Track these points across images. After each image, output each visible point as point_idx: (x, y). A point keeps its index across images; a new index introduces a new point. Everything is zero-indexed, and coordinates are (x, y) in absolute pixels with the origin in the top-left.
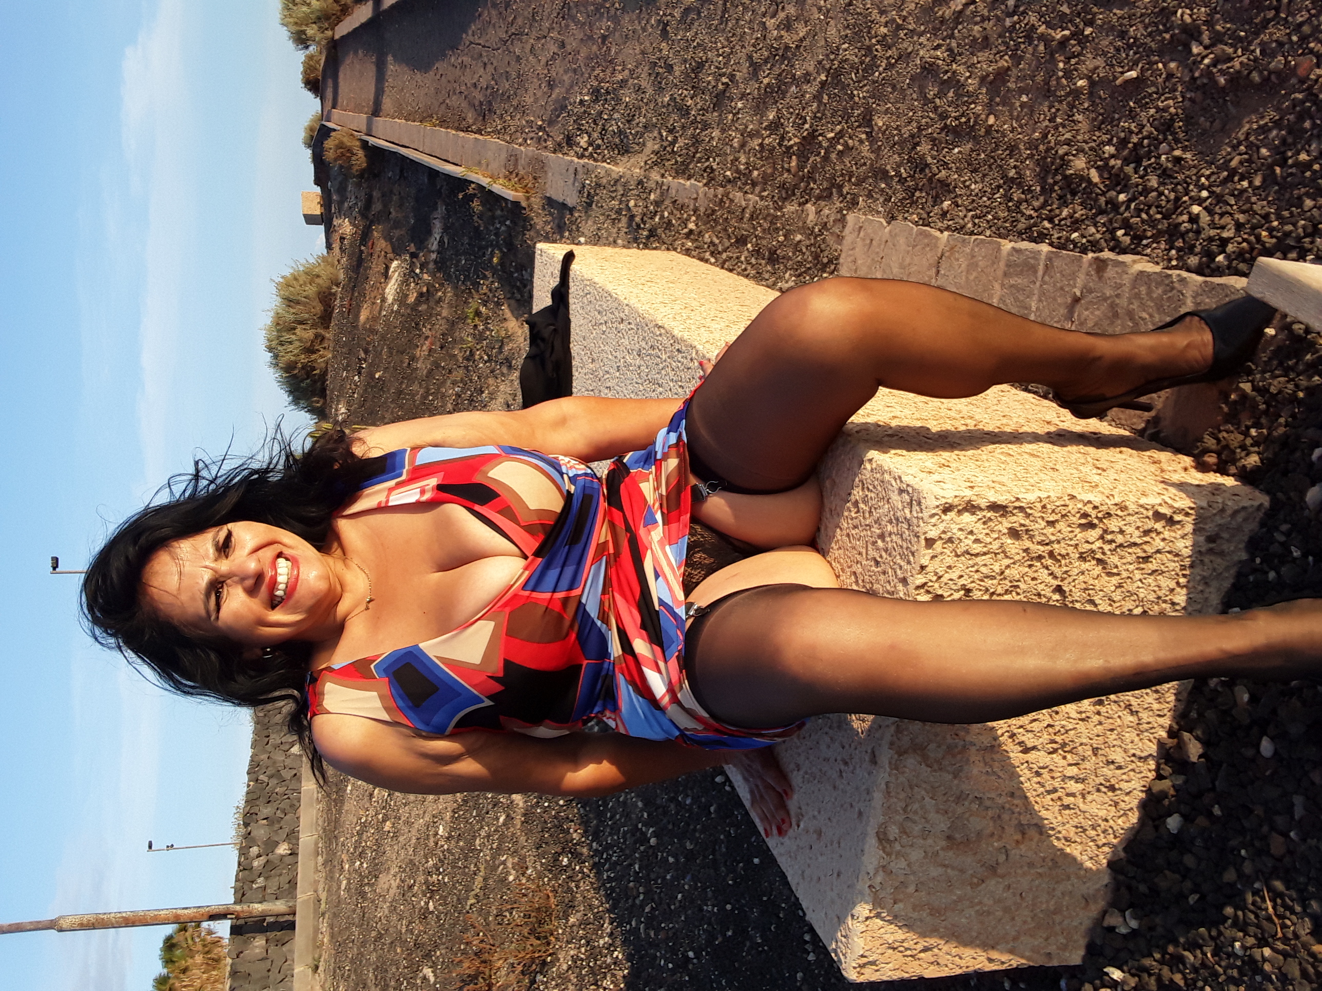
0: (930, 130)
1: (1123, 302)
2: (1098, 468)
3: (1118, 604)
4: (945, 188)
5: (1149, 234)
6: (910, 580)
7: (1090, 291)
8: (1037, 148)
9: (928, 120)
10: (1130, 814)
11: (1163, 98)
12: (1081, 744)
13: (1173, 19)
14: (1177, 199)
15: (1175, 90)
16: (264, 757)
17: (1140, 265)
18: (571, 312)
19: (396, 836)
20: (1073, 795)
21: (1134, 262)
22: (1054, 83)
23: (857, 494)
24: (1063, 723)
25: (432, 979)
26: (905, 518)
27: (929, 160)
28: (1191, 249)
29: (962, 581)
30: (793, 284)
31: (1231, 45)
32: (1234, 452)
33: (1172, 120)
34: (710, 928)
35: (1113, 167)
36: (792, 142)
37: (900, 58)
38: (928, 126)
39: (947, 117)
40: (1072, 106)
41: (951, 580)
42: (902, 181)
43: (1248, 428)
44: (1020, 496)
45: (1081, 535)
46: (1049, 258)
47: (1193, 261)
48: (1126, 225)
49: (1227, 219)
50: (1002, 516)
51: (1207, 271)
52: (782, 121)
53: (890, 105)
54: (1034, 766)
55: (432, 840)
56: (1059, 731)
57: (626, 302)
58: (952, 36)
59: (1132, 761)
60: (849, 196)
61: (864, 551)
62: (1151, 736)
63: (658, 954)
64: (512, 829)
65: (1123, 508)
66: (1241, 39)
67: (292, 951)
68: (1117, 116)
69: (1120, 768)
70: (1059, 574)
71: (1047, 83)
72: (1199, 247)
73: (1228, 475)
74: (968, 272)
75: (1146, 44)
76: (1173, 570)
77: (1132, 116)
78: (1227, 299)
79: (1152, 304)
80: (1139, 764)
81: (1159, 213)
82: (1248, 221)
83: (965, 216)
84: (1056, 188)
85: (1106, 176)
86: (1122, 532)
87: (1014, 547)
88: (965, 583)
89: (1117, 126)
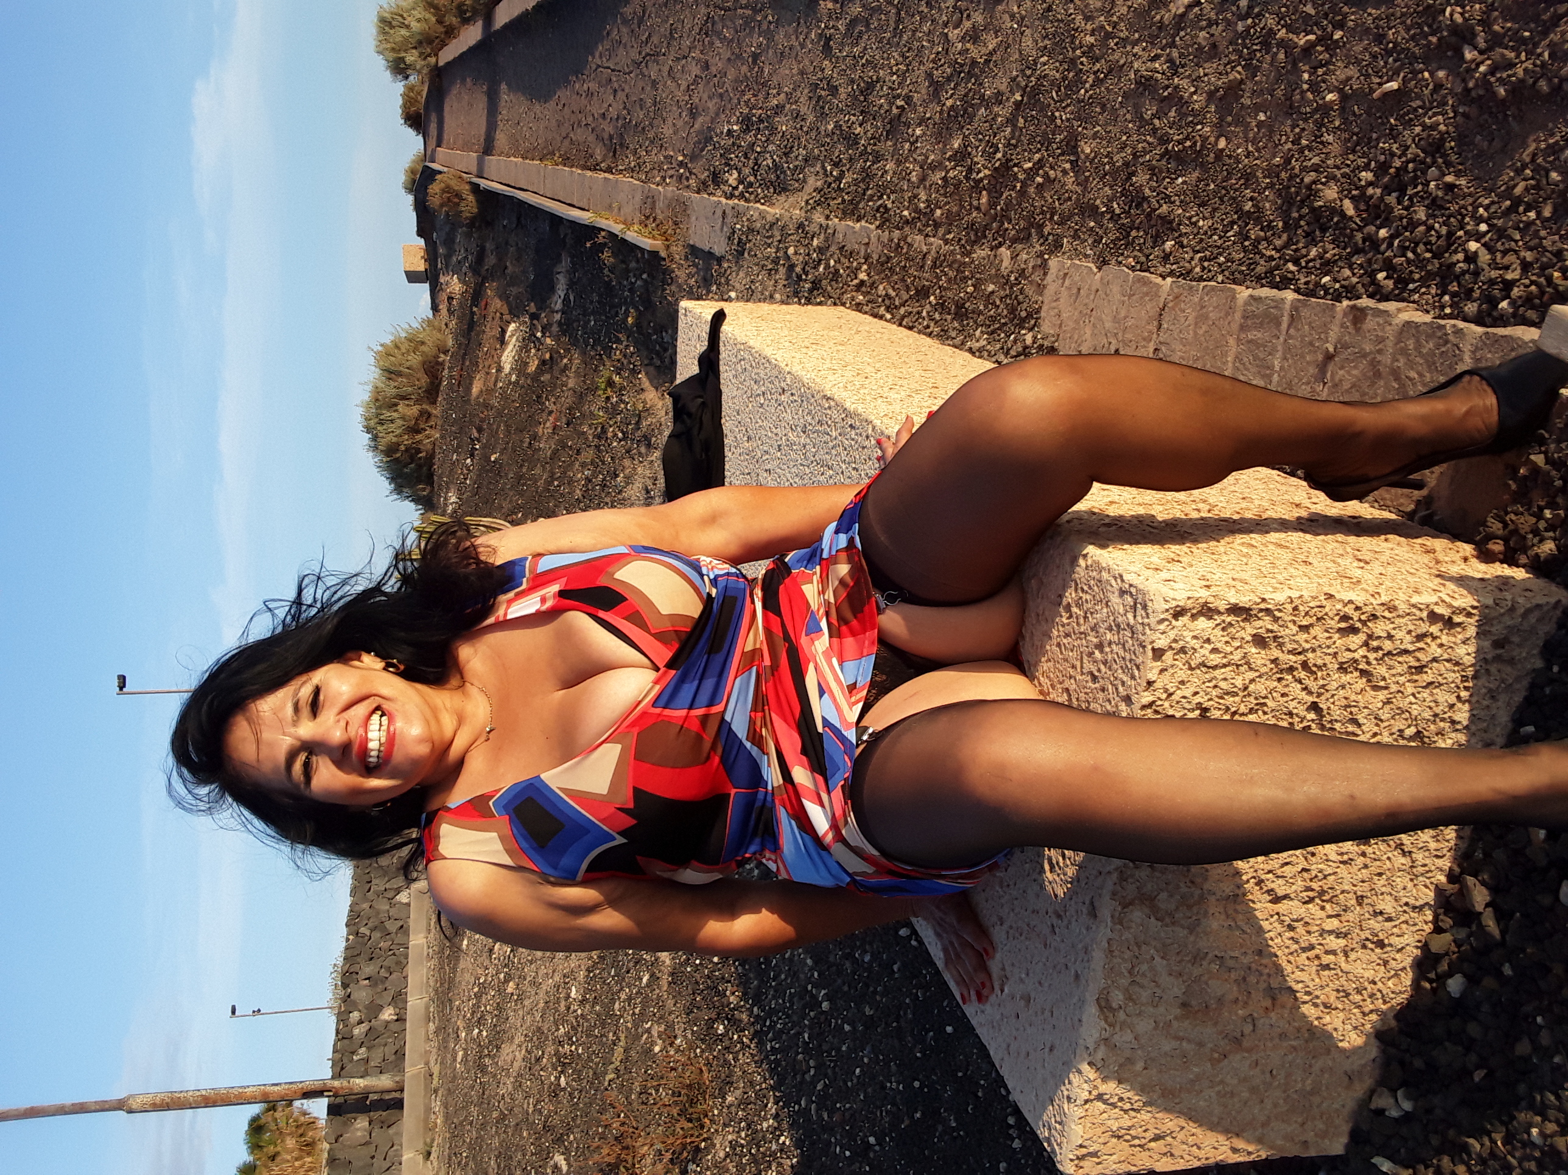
0: (1148, 157)
1: (1386, 359)
2: (1360, 560)
3: (1386, 724)
4: (1168, 226)
5: (1417, 276)
6: (1134, 698)
7: (1346, 346)
8: (1278, 176)
9: (1145, 144)
10: (1403, 974)
11: (1430, 113)
12: (1343, 892)
13: (1441, 18)
14: (1450, 234)
15: (1446, 104)
16: (366, 906)
17: (1406, 314)
18: (722, 381)
19: (520, 999)
20: (1333, 952)
21: (1399, 310)
22: (1298, 97)
23: (1070, 596)
24: (1320, 866)
25: (565, 1168)
26: (1128, 625)
27: (1147, 192)
28: (1468, 294)
29: (1197, 699)
30: (985, 343)
31: (1513, 49)
32: (1525, 538)
33: (1442, 140)
34: (894, 1109)
35: (1371, 197)
36: (981, 175)
37: (1110, 71)
38: (1145, 152)
39: (1168, 141)
40: (1320, 125)
41: (1184, 697)
42: (1115, 218)
43: (1541, 509)
44: (1266, 596)
45: (1340, 642)
46: (1295, 307)
47: (1471, 308)
48: (1388, 266)
49: (1511, 258)
50: (1244, 620)
51: (1488, 320)
52: (969, 149)
53: (1099, 128)
54: (1287, 918)
55: (563, 1003)
56: (1316, 876)
57: (788, 369)
58: (1172, 45)
59: (1405, 912)
60: (1051, 237)
61: (1078, 664)
62: (1428, 881)
63: (833, 1140)
64: (657, 991)
65: (1392, 608)
66: (1524, 41)
67: (399, 1134)
68: (1374, 136)
69: (1389, 919)
70: (1314, 689)
71: (1289, 97)
72: (1478, 291)
73: (1518, 566)
74: (1196, 324)
75: (1408, 49)
76: (1453, 682)
77: (1394, 135)
78: (1513, 354)
79: (1421, 361)
80: (1412, 914)
81: (1428, 251)
82: (1537, 260)
83: (1192, 259)
84: (1302, 223)
85: (1362, 207)
86: (1390, 637)
87: (1259, 657)
88: (1202, 701)
89: (1376, 147)
